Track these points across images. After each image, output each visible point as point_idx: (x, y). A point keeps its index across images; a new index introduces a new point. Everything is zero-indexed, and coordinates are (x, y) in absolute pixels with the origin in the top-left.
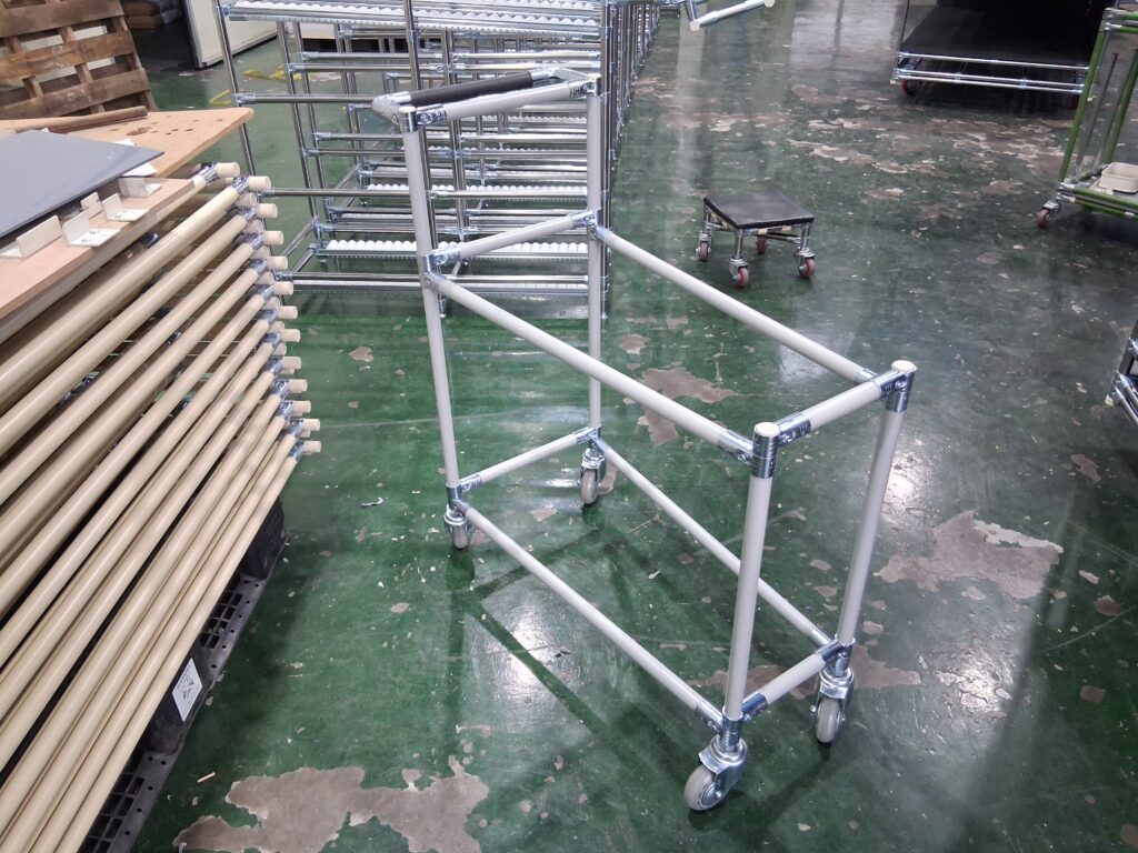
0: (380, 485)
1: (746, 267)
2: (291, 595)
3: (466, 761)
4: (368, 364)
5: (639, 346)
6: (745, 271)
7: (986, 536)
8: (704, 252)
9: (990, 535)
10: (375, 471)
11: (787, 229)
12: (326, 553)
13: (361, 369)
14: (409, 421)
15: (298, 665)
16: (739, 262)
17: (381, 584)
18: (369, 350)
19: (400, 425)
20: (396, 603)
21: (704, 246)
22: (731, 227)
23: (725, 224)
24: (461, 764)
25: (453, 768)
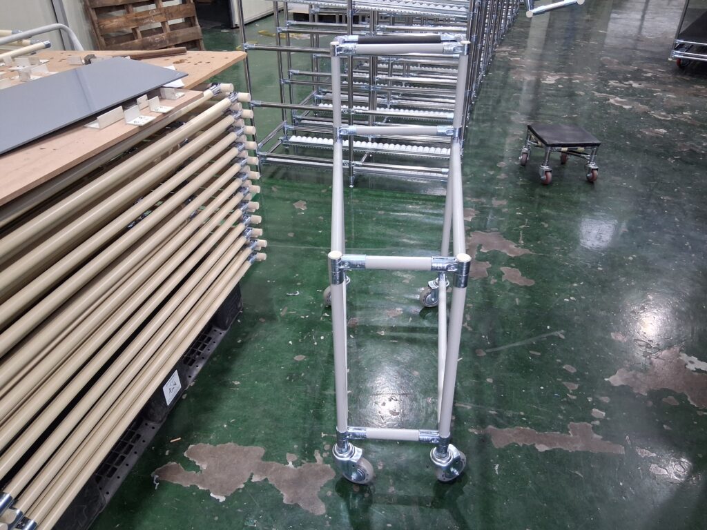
0: (299, 284)
1: (551, 171)
2: (239, 341)
3: (325, 455)
4: (303, 211)
5: (471, 215)
6: (549, 174)
7: (686, 364)
8: (524, 160)
9: (689, 364)
10: (297, 275)
11: (581, 149)
12: (262, 320)
13: (299, 213)
14: (322, 248)
15: (237, 383)
16: (546, 168)
17: (290, 342)
18: (305, 203)
19: (316, 250)
20: (298, 355)
21: (525, 155)
22: (544, 145)
23: (540, 143)
24: (321, 456)
25: (316, 458)
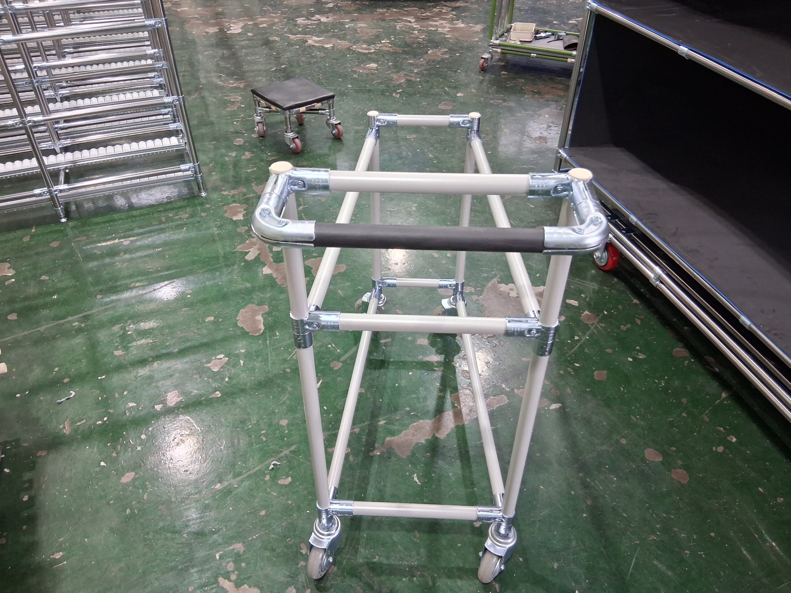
0: (66, 380)
1: (297, 137)
2: (26, 498)
3: (233, 577)
4: (12, 277)
5: (241, 212)
6: (297, 141)
7: (509, 293)
8: (261, 130)
10: (56, 369)
11: (318, 105)
12: (43, 453)
13: (7, 283)
14: (70, 318)
15: (58, 556)
16: (291, 135)
17: (102, 464)
18: (8, 265)
19: (63, 324)
20: (123, 475)
21: (260, 125)
22: (279, 109)
23: (274, 108)
24: (230, 580)
25: (225, 587)
